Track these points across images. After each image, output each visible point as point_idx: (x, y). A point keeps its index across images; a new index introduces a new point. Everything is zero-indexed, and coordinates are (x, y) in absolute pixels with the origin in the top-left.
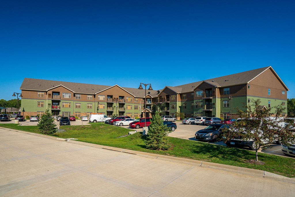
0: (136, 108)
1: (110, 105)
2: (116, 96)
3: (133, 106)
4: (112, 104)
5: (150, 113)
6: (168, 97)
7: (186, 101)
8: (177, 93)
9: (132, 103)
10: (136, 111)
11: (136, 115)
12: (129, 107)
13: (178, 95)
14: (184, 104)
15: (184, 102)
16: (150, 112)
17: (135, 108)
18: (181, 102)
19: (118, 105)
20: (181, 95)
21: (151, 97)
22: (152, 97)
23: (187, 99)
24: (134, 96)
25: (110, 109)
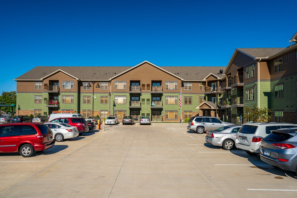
0: (188, 101)
1: (135, 96)
2: (146, 80)
3: (182, 97)
4: (139, 95)
5: (211, 110)
6: (241, 71)
7: (283, 77)
8: (258, 60)
9: (177, 91)
10: (188, 107)
11: (188, 114)
12: (172, 100)
13: (259, 64)
14: (277, 85)
15: (277, 81)
16: (212, 108)
17: (186, 102)
18: (271, 80)
19: (149, 96)
20: (269, 62)
21: (217, 78)
22: (219, 78)
23: (284, 72)
24: (180, 80)
25: (135, 105)
